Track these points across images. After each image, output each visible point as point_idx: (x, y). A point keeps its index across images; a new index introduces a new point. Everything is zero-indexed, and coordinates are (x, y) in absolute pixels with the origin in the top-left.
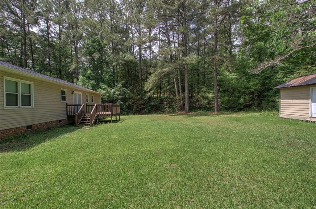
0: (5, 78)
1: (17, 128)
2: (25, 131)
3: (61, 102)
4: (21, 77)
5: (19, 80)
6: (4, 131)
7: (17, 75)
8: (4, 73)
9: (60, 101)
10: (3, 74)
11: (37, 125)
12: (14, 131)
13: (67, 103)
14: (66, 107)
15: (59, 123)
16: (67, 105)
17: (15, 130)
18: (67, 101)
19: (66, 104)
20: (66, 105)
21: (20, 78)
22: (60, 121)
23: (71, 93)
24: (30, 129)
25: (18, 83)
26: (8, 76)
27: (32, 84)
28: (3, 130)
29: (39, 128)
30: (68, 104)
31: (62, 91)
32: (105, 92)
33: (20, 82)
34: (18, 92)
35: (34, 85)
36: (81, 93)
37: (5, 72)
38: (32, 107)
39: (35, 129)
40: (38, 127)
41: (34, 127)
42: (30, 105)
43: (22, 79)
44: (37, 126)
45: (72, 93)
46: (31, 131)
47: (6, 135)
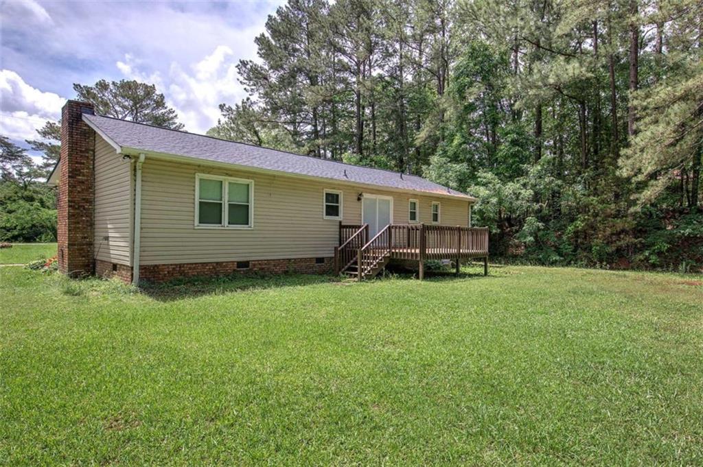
0: (199, 176)
1: (217, 263)
2: (234, 270)
3: (323, 218)
4: (230, 173)
5: (224, 177)
6: (194, 265)
7: (219, 168)
8: (197, 168)
9: (321, 216)
10: (195, 169)
11: (260, 262)
12: (211, 267)
13: (340, 222)
14: (338, 230)
15: (317, 265)
16: (341, 227)
17: (213, 266)
18: (340, 218)
19: (338, 224)
20: (338, 227)
21: (227, 174)
22: (320, 260)
23: (357, 198)
24: (245, 269)
25: (223, 183)
26: (203, 172)
27: (251, 182)
28: (192, 264)
29: (263, 269)
30: (343, 224)
31: (326, 194)
32: (487, 192)
33: (227, 180)
34: (223, 200)
35: (255, 185)
36: (390, 198)
37: (199, 166)
38: (250, 227)
39: (255, 269)
40: (263, 267)
41: (254, 265)
42: (247, 224)
43: (231, 176)
44: (260, 264)
45: (359, 199)
46: (246, 273)
47: (197, 272)
